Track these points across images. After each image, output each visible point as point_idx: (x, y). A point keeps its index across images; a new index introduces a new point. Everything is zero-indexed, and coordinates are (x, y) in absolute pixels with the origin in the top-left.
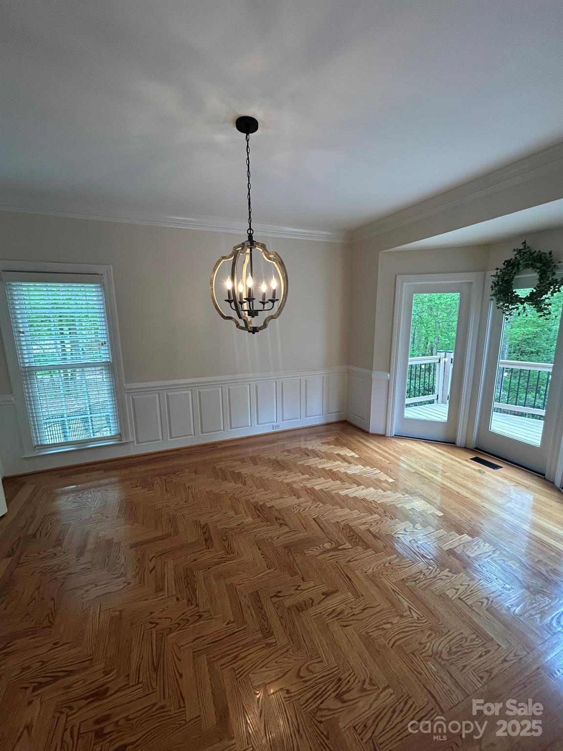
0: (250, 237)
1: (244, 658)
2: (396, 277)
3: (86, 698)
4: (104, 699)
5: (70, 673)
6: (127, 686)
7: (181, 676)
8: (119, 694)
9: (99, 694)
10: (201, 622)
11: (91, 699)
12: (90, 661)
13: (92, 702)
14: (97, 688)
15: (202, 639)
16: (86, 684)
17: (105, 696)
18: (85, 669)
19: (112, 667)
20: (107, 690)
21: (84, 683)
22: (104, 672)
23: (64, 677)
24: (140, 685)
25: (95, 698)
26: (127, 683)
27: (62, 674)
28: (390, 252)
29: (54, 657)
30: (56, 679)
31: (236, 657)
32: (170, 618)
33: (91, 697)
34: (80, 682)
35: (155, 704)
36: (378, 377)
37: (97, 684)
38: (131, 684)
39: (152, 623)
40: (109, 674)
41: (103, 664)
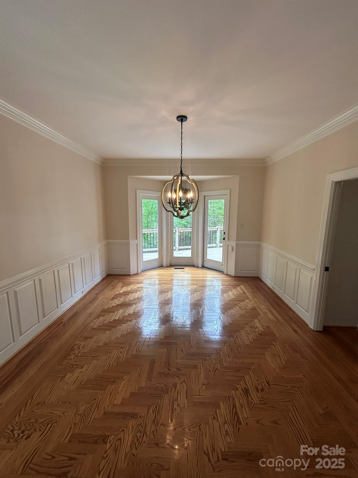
0: (181, 171)
1: (240, 344)
2: (136, 190)
3: (248, 397)
4: (249, 389)
5: (234, 406)
6: (245, 381)
7: (243, 363)
8: (248, 384)
9: (246, 392)
10: (221, 354)
11: (249, 395)
12: (230, 398)
13: (249, 394)
14: (244, 393)
15: (229, 355)
16: (241, 398)
17: (248, 389)
18: (233, 399)
19: (235, 387)
20: (245, 388)
21: (241, 399)
22: (237, 390)
23: (236, 409)
24: (245, 376)
25: (248, 393)
26: (243, 381)
27: (234, 411)
28: (136, 178)
29: (223, 417)
30: (236, 413)
31: (239, 346)
32: (215, 364)
33: (248, 395)
34: (240, 400)
35: (253, 371)
36: (132, 242)
37: (241, 392)
38: (244, 379)
39: (216, 371)
40: (238, 388)
41: (233, 391)
